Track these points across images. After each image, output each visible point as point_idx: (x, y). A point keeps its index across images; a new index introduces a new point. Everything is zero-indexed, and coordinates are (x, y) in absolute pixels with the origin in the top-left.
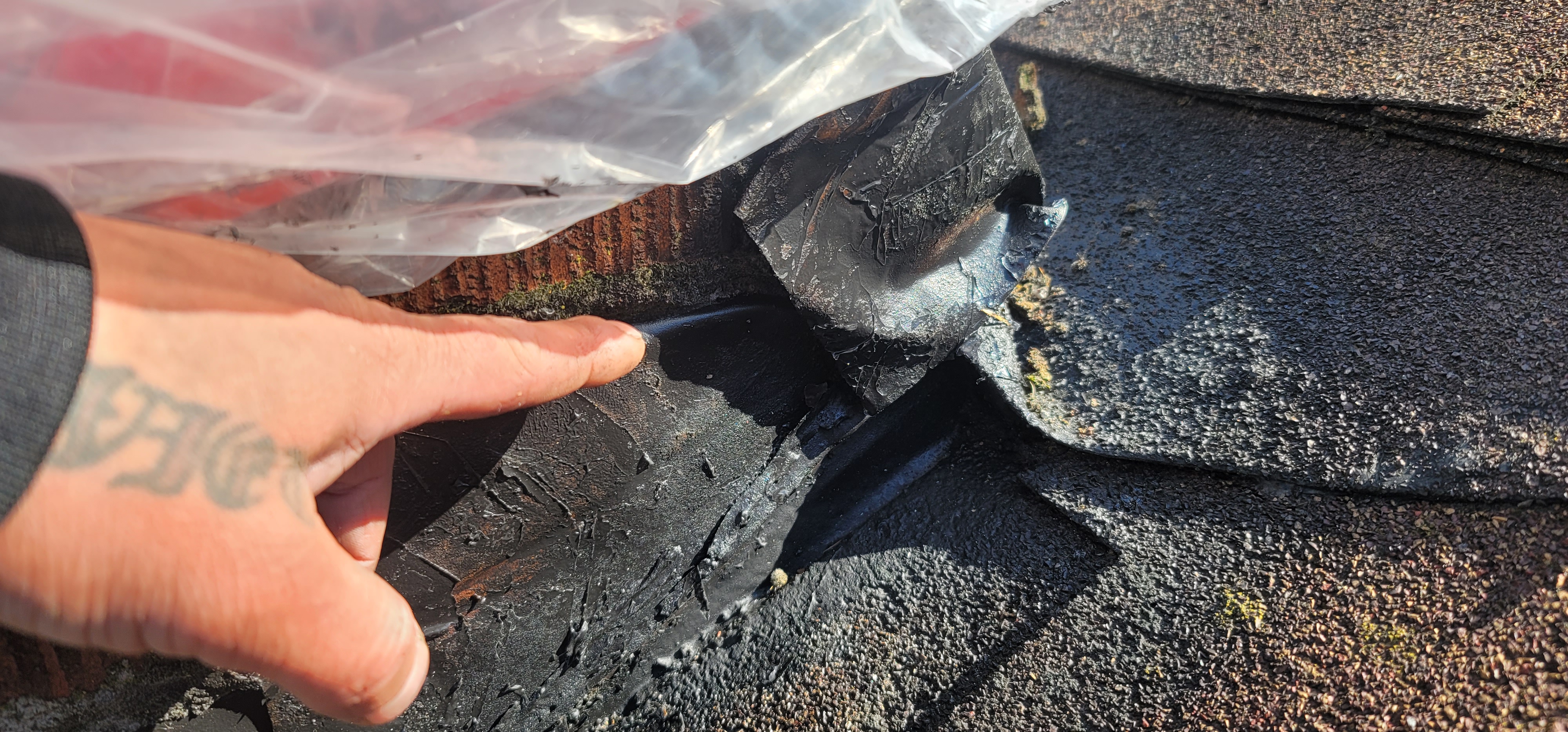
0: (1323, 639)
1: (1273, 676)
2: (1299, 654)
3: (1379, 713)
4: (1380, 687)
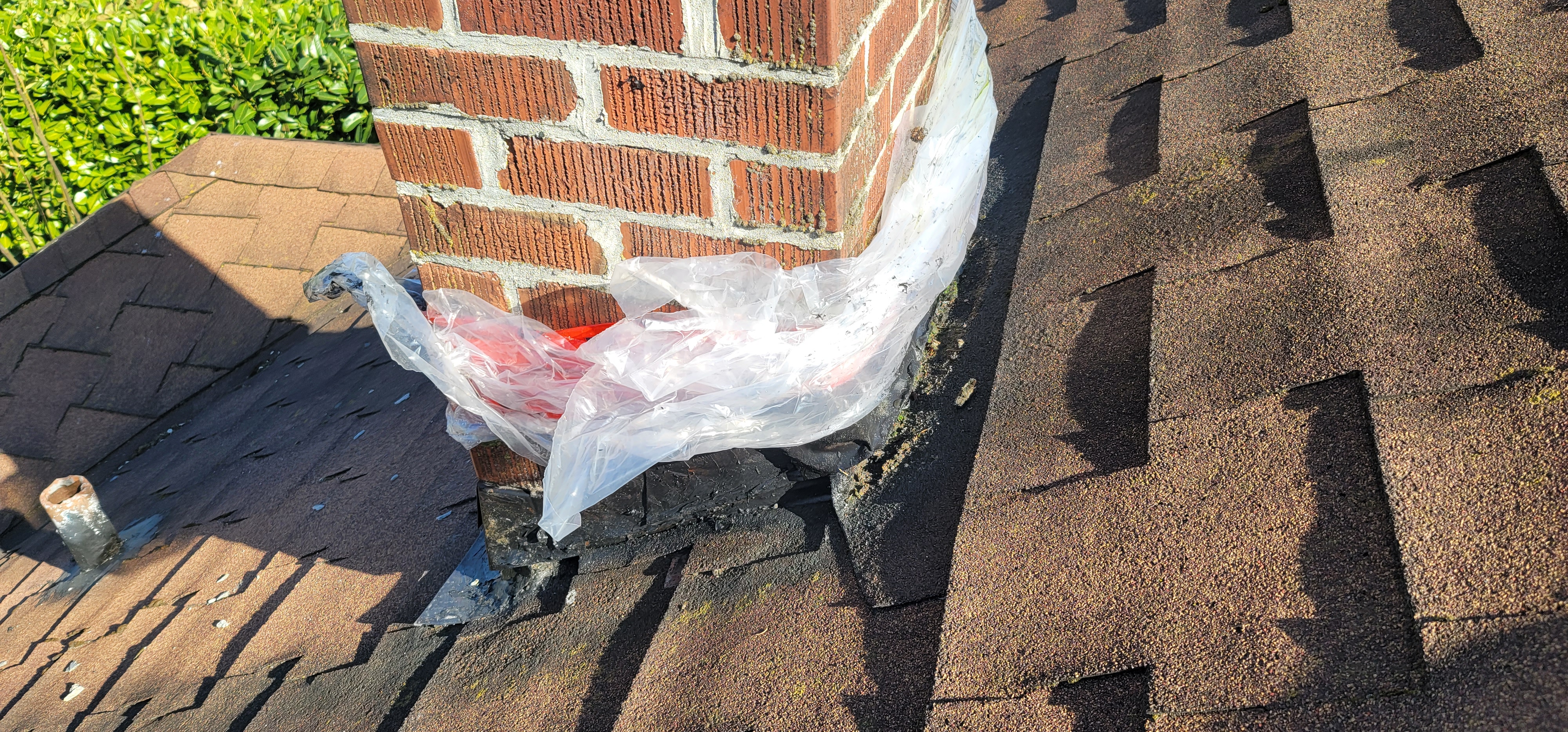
0: (815, 591)
1: (802, 592)
2: (809, 592)
3: (802, 609)
4: (808, 605)
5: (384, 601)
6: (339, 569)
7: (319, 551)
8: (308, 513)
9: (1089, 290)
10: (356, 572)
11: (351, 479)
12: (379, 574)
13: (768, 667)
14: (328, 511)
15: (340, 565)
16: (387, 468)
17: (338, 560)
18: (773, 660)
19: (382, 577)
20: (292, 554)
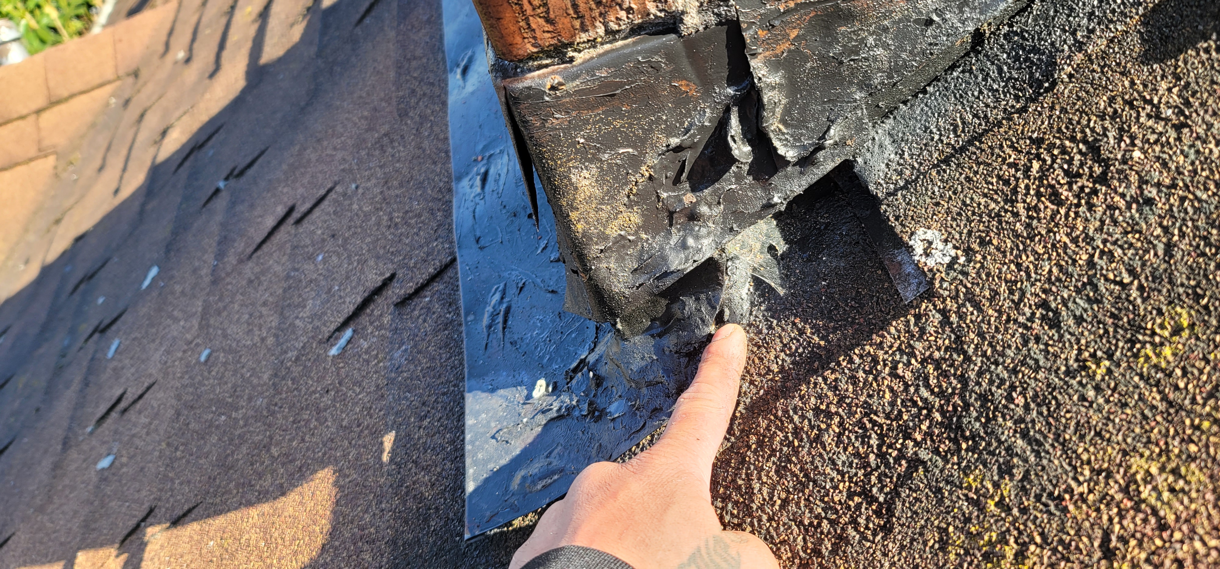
5: (333, 533)
6: (195, 526)
7: (144, 520)
8: (95, 479)
10: (232, 515)
11: (135, 402)
12: (283, 494)
14: (124, 460)
15: (194, 520)
16: (185, 352)
17: (185, 515)
19: (293, 497)
20: (102, 545)
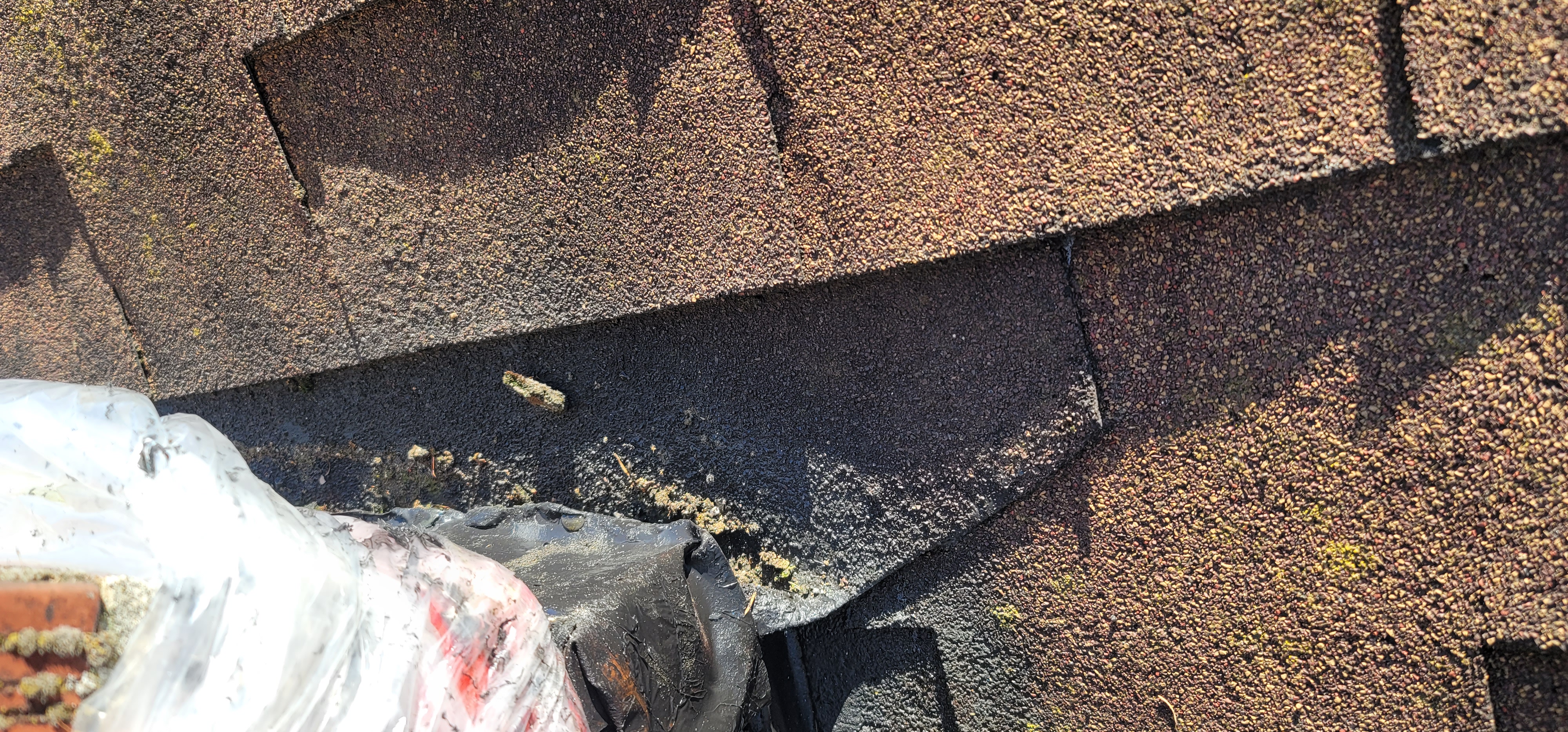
0: (1047, 603)
1: (1050, 636)
2: (1048, 617)
3: (1099, 621)
4: (1088, 609)
9: (298, 192)
13: (1271, 662)
18: (1248, 657)
